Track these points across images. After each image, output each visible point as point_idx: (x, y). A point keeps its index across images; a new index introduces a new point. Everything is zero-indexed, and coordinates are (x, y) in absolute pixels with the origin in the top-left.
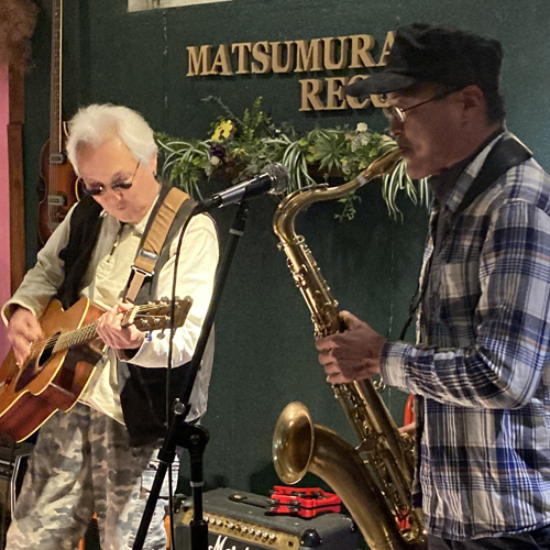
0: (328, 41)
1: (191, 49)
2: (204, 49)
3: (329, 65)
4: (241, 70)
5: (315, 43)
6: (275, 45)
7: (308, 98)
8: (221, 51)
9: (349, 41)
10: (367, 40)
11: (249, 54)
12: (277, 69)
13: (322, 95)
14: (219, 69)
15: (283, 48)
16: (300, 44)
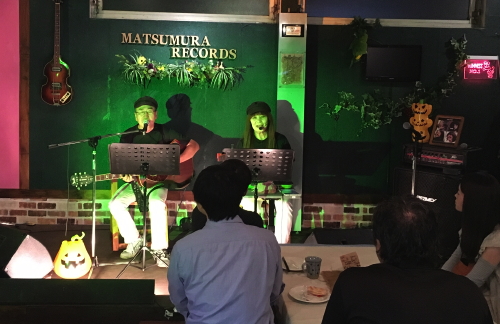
0: (183, 37)
1: (124, 34)
2: (130, 35)
3: (183, 44)
4: (147, 42)
5: (177, 37)
6: (161, 36)
7: (176, 53)
8: (138, 36)
9: (191, 38)
10: (198, 38)
11: (150, 39)
12: (161, 43)
13: (181, 53)
14: (137, 41)
15: (164, 37)
16: (172, 37)
